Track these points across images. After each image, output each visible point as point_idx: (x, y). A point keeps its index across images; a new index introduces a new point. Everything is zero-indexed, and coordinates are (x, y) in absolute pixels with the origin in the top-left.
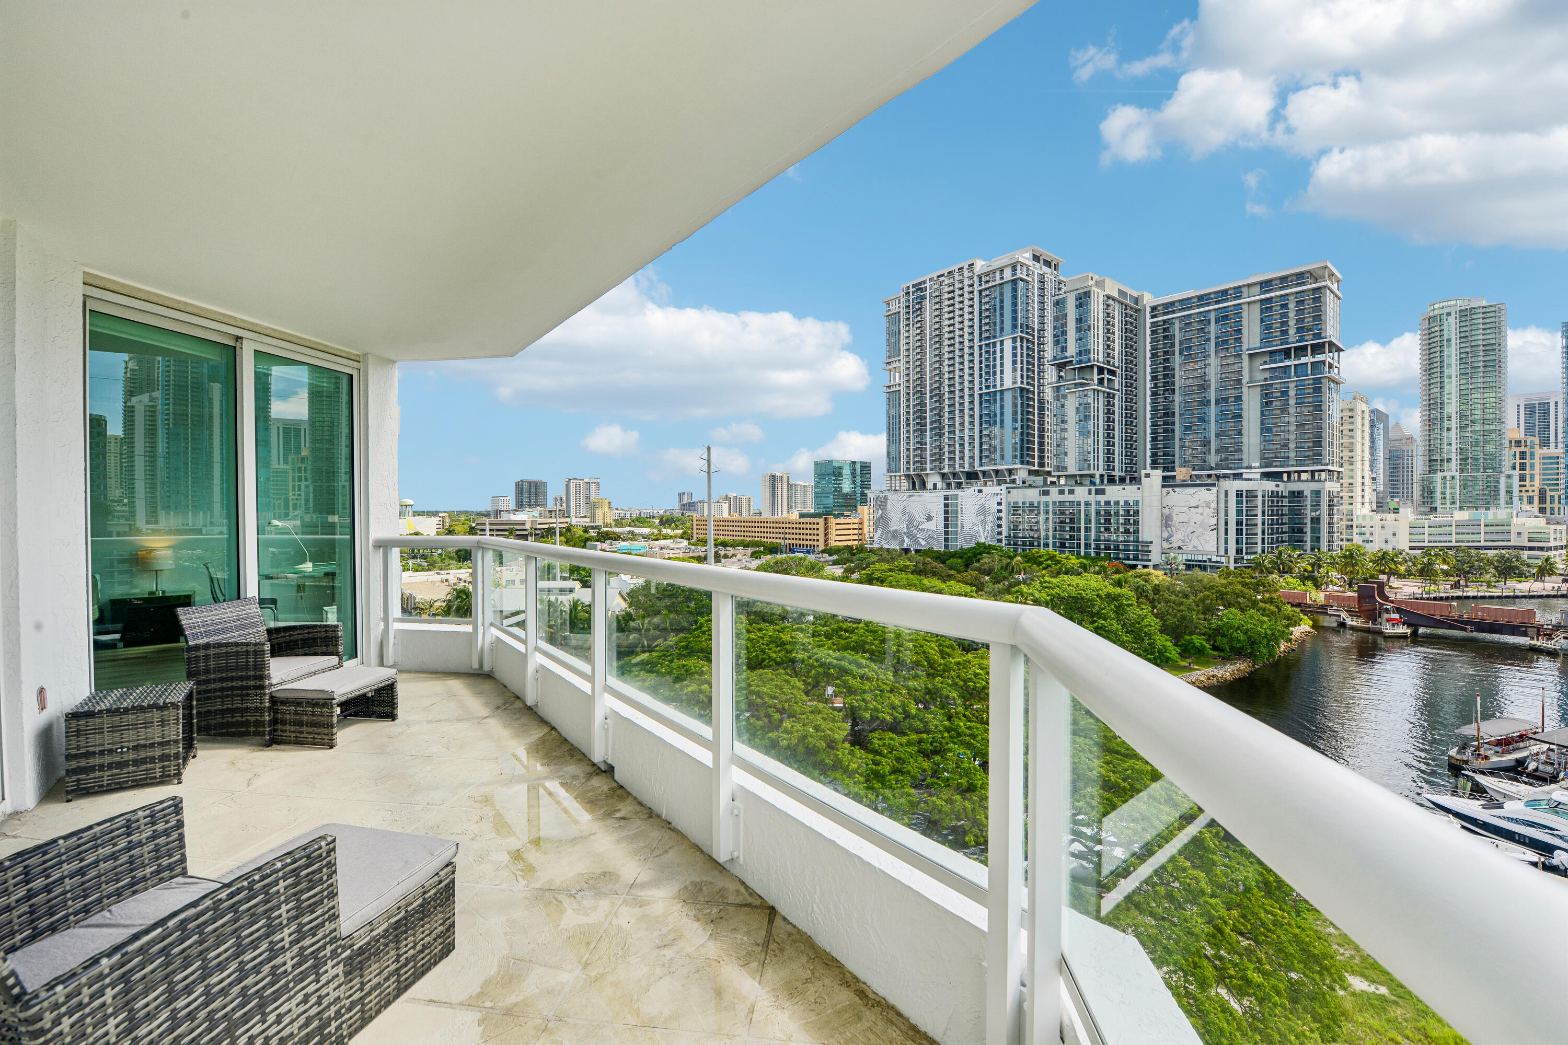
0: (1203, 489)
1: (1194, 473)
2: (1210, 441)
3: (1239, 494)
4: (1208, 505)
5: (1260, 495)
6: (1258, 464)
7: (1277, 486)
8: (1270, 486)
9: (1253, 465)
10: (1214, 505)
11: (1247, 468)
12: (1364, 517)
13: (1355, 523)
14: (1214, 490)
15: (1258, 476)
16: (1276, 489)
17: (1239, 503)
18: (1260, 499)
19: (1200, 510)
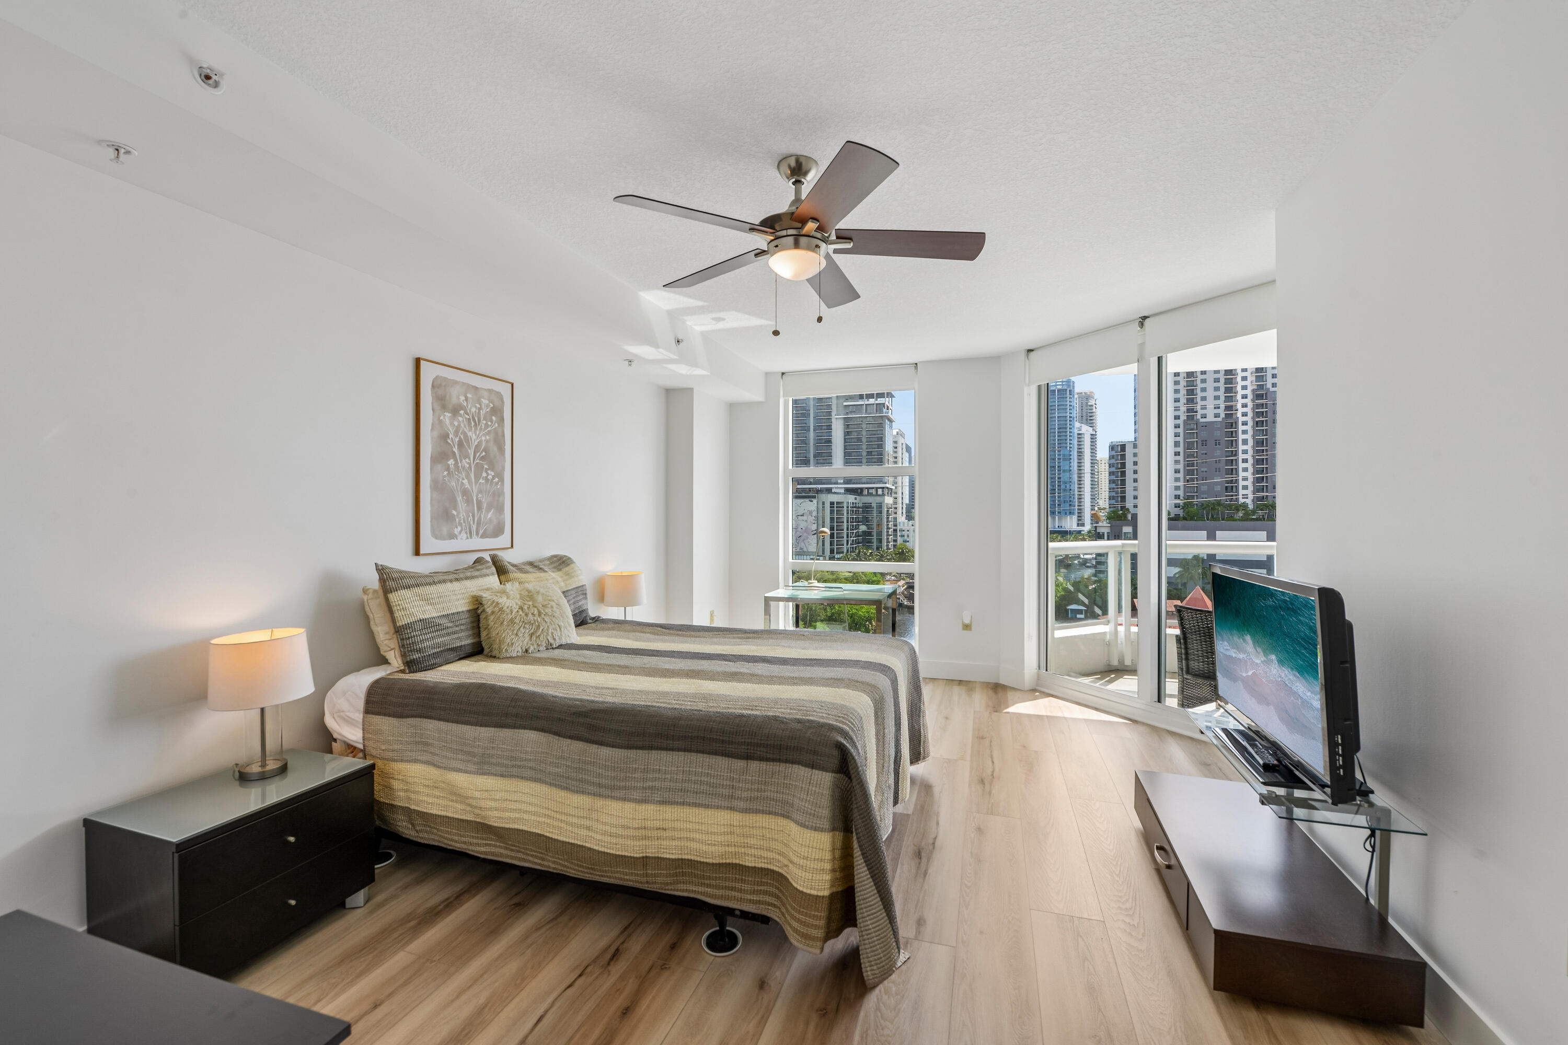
0: (807, 500)
1: (799, 487)
3: (832, 503)
4: (811, 513)
5: (845, 505)
6: (842, 481)
7: (856, 499)
8: (851, 499)
9: (839, 481)
10: (815, 514)
11: (835, 484)
12: (904, 523)
13: (898, 528)
14: (815, 501)
15: (843, 491)
16: (855, 501)
17: (832, 512)
18: (845, 509)
19: (805, 518)
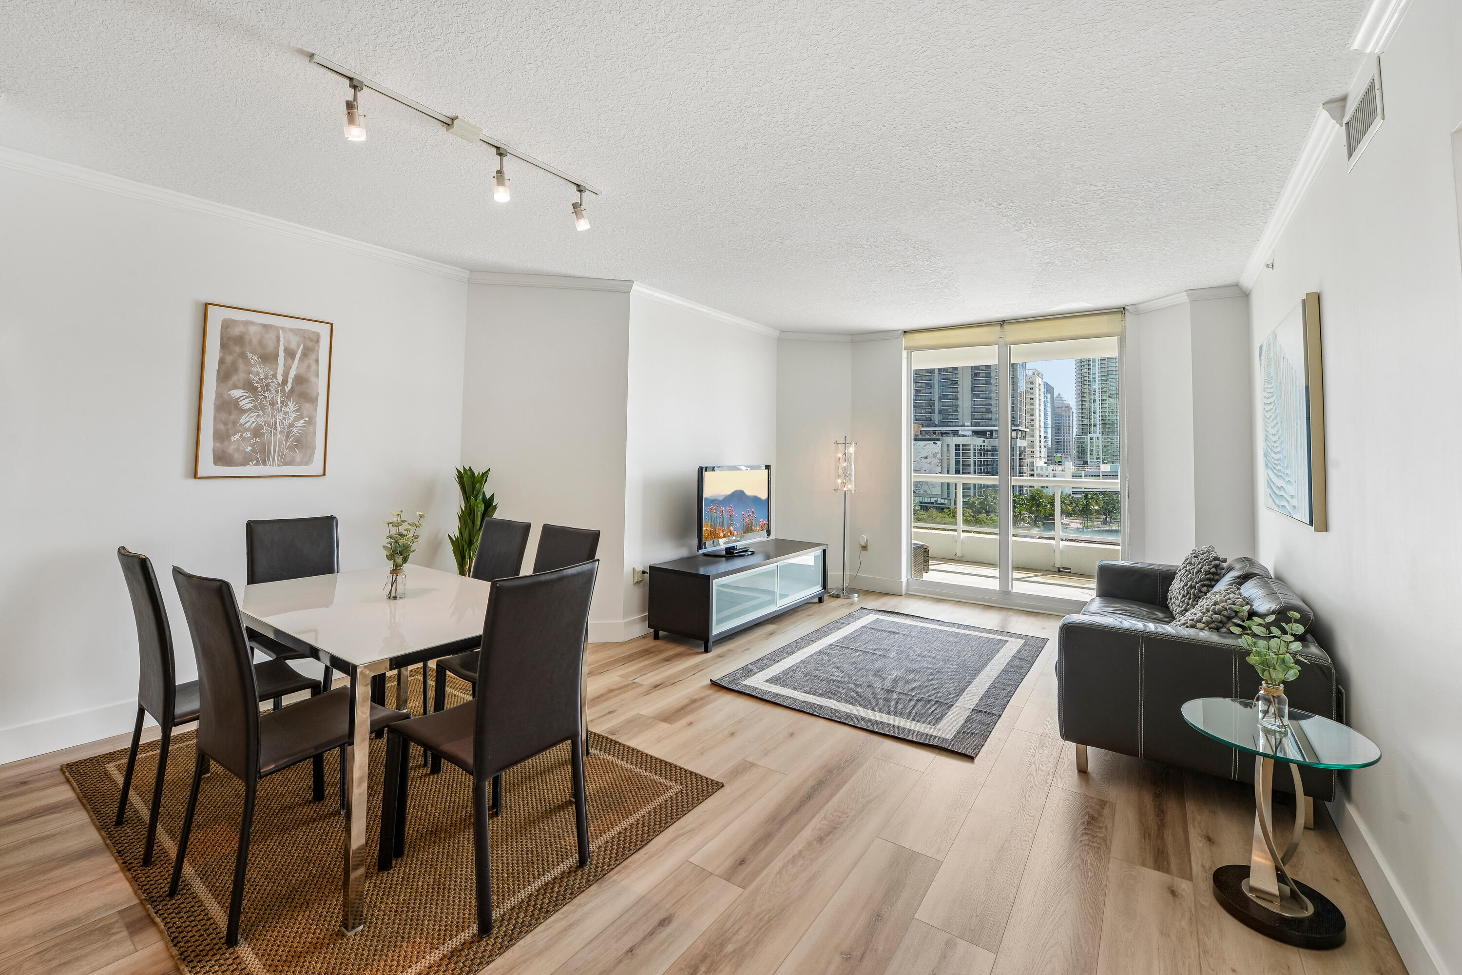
2: (934, 403)
